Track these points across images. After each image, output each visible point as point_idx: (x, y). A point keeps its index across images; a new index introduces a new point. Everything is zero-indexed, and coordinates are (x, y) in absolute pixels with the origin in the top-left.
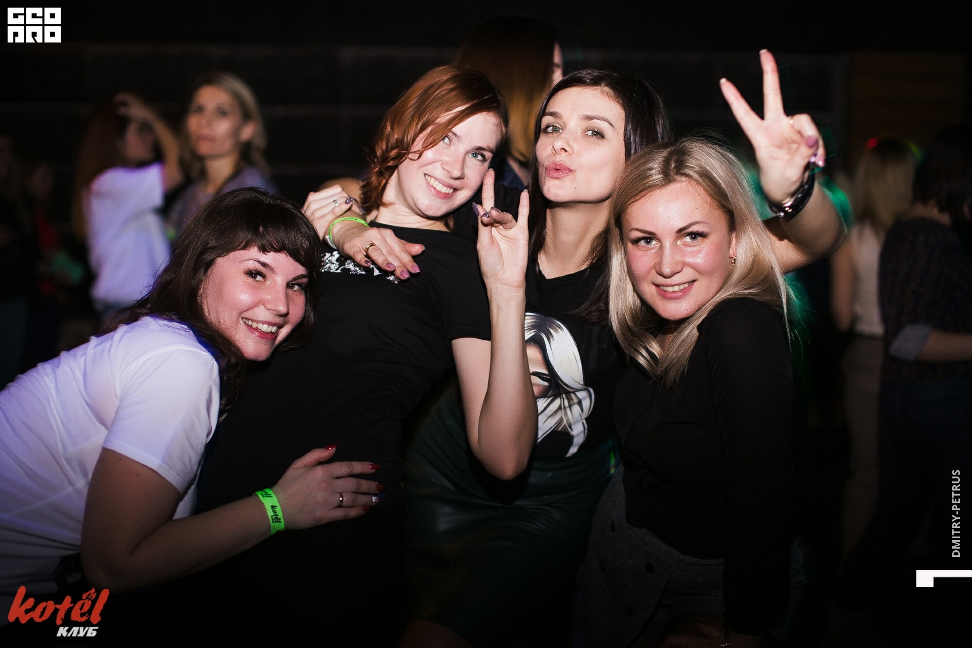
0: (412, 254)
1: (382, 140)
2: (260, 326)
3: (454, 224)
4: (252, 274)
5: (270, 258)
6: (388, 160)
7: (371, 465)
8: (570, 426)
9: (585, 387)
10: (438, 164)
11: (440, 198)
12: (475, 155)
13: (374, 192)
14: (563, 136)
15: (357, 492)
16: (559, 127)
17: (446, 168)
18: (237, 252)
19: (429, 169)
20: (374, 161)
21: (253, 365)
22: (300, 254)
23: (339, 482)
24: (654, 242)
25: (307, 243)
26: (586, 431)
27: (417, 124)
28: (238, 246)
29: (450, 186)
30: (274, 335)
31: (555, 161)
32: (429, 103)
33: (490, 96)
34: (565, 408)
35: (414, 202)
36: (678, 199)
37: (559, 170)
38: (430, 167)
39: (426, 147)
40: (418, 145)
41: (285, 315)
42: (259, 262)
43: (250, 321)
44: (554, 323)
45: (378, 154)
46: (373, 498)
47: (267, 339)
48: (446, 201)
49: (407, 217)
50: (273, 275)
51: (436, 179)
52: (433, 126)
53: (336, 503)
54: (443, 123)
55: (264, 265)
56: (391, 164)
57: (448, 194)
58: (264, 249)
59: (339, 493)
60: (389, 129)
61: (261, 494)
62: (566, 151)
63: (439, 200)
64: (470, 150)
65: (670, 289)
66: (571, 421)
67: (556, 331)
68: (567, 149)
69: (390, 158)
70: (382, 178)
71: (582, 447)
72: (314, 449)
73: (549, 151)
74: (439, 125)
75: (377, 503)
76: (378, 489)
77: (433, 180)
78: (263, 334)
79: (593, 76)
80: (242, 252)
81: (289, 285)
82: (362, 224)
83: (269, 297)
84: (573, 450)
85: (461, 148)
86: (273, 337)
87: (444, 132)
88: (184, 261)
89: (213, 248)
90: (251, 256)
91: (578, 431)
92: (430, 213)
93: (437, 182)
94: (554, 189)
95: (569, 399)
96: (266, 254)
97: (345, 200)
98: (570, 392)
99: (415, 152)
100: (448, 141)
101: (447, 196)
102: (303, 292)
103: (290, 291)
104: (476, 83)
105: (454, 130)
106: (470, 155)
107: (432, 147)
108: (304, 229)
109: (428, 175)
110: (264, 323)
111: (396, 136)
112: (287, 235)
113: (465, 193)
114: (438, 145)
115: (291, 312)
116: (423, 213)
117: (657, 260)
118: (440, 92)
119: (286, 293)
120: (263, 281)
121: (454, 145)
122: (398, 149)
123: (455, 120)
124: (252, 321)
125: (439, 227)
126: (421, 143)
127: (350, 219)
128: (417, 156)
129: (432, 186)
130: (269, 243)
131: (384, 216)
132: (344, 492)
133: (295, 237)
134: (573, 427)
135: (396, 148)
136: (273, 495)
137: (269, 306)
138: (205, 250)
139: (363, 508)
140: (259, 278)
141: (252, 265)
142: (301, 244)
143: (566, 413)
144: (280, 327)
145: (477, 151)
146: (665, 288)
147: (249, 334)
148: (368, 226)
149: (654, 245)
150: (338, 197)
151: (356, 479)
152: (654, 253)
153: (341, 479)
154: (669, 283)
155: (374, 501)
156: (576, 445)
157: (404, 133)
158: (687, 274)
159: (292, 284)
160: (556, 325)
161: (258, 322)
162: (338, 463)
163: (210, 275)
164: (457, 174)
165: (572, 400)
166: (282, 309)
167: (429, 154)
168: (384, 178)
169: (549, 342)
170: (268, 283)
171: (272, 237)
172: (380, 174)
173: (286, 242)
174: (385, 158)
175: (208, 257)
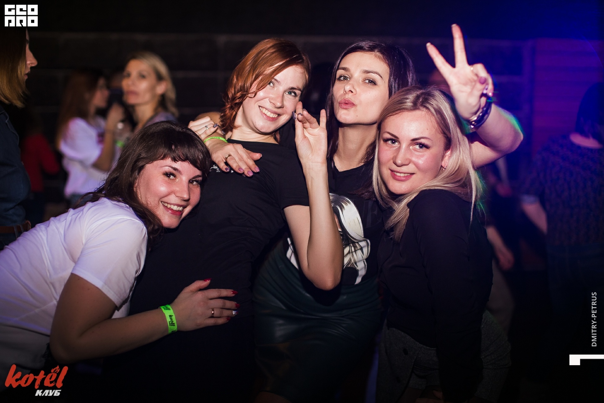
0: (254, 159)
1: (231, 87)
2: (172, 207)
3: (280, 138)
4: (167, 175)
5: (178, 165)
6: (236, 99)
7: (232, 291)
8: (356, 263)
9: (365, 239)
10: (267, 100)
11: (270, 120)
12: (290, 93)
13: (228, 120)
14: (351, 82)
15: (223, 308)
16: (348, 77)
17: (272, 101)
18: (158, 161)
19: (261, 103)
20: (228, 101)
21: (168, 230)
22: (197, 162)
23: (212, 301)
24: (397, 143)
25: (202, 155)
26: (366, 267)
27: (253, 75)
28: (159, 157)
29: (275, 113)
30: (181, 212)
31: (345, 98)
32: (260, 62)
33: (297, 55)
34: (352, 252)
35: (253, 123)
36: (417, 121)
37: (348, 104)
38: (262, 101)
39: (259, 89)
40: (254, 88)
41: (188, 200)
42: (172, 167)
43: (166, 204)
44: (344, 199)
45: (230, 97)
46: (233, 312)
47: (176, 215)
48: (273, 122)
49: (250, 135)
50: (181, 176)
51: (266, 109)
52: (262, 76)
53: (210, 315)
54: (268, 74)
55: (175, 169)
56: (237, 101)
57: (275, 118)
58: (174, 160)
59: (212, 308)
60: (236, 80)
61: (164, 308)
62: (352, 92)
63: (269, 122)
64: (287, 90)
65: (398, 174)
66: (357, 260)
67: (346, 204)
68: (353, 90)
69: (237, 98)
70: (233, 111)
71: (364, 278)
72: (197, 281)
73: (342, 92)
74: (266, 75)
75: (236, 315)
76: (236, 306)
77: (264, 109)
78: (174, 212)
79: (370, 45)
80: (162, 161)
81: (191, 181)
82: (223, 141)
83: (178, 189)
84: (359, 280)
85: (281, 88)
86: (181, 214)
87: (269, 80)
88: (126, 165)
89: (143, 158)
90: (167, 164)
91: (361, 267)
92: (263, 131)
93: (267, 111)
94: (343, 115)
95: (355, 247)
96: (176, 163)
97: (212, 125)
98: (356, 242)
99: (252, 93)
100: (273, 85)
101: (273, 120)
102: (199, 185)
103: (191, 185)
104: (288, 48)
105: (276, 77)
106: (287, 93)
107: (263, 89)
108: (200, 147)
109: (261, 107)
110: (174, 205)
111: (240, 84)
112: (189, 151)
113: (286, 117)
114: (266, 88)
115: (191, 198)
116: (259, 131)
117: (395, 154)
118: (266, 55)
119: (188, 186)
120: (174, 179)
121: (276, 87)
122: (242, 92)
123: (276, 72)
124: (168, 203)
125: (270, 140)
126: (256, 87)
127: (215, 138)
128: (254, 95)
129: (264, 113)
130: (178, 156)
131: (236, 135)
132: (215, 308)
133: (194, 152)
134: (358, 264)
135: (241, 91)
136: (171, 309)
137: (178, 195)
138: (138, 160)
139: (227, 318)
140: (172, 177)
141: (167, 169)
142: (198, 156)
143: (353, 255)
144: (185, 207)
145: (291, 91)
146: (396, 173)
147: (165, 212)
148: (227, 142)
149: (397, 145)
150: (208, 124)
151: (223, 300)
152: (395, 150)
153: (213, 300)
154: (398, 170)
155: (234, 314)
156: (360, 276)
157: (245, 81)
158: (410, 168)
159: (192, 181)
160: (346, 200)
161: (171, 204)
162: (212, 290)
163: (142, 175)
164: (279, 104)
165: (357, 247)
166: (186, 196)
167: (261, 94)
168: (234, 111)
169: (342, 211)
170: (177, 180)
171: (180, 151)
172: (232, 108)
173: (189, 155)
174: (234, 98)
175: (140, 164)
